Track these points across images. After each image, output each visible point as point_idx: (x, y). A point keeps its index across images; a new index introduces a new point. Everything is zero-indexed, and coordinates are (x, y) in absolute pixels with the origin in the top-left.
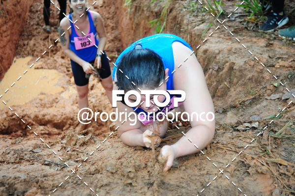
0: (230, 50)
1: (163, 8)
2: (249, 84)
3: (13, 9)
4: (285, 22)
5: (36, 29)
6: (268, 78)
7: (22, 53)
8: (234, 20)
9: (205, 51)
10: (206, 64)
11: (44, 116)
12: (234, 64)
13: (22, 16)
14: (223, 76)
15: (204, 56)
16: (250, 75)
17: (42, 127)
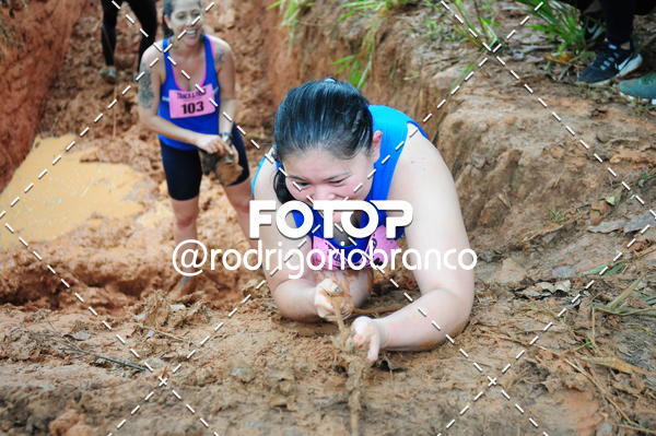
0: (511, 124)
1: (367, 31)
2: (553, 198)
3: (36, 28)
4: (633, 64)
5: (86, 74)
6: (594, 185)
7: (54, 126)
8: (523, 60)
9: (458, 126)
10: (458, 153)
11: (98, 265)
12: (520, 153)
13: (56, 45)
14: (497, 181)
15: (455, 137)
16: (554, 180)
17: (93, 291)
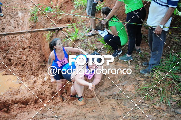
6: (117, 78)
8: (101, 52)
11: (16, 99)
17: (16, 105)
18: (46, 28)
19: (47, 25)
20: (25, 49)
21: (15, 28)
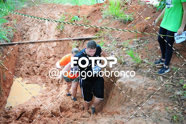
0: (130, 83)
2: (138, 96)
7: (17, 75)
9: (120, 83)
12: (132, 88)
16: (138, 93)
18: (72, 37)
19: (74, 34)
20: (50, 57)
21: (42, 36)
